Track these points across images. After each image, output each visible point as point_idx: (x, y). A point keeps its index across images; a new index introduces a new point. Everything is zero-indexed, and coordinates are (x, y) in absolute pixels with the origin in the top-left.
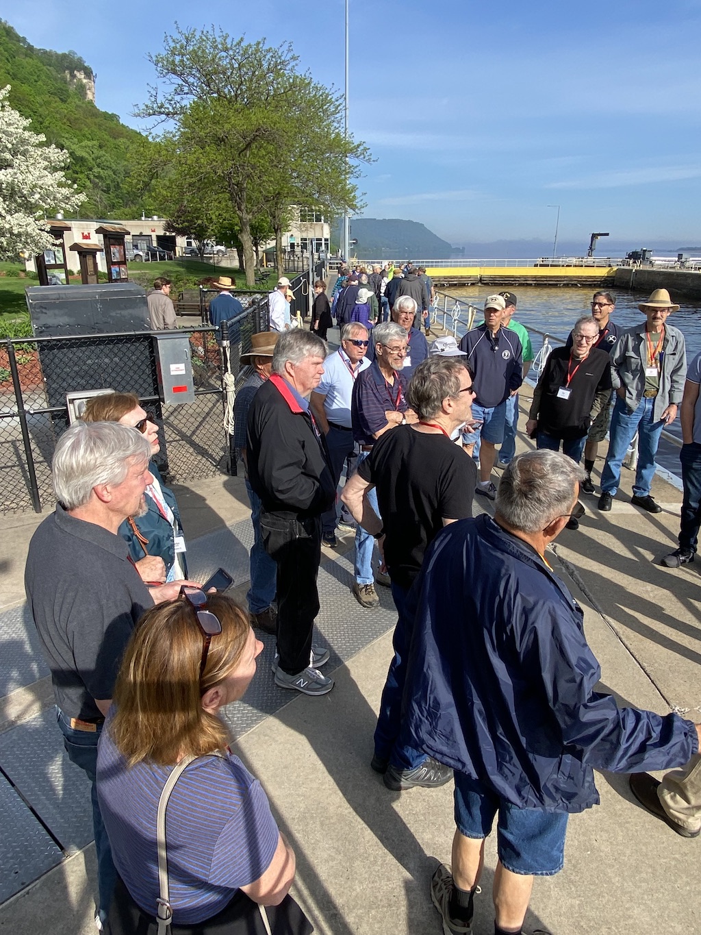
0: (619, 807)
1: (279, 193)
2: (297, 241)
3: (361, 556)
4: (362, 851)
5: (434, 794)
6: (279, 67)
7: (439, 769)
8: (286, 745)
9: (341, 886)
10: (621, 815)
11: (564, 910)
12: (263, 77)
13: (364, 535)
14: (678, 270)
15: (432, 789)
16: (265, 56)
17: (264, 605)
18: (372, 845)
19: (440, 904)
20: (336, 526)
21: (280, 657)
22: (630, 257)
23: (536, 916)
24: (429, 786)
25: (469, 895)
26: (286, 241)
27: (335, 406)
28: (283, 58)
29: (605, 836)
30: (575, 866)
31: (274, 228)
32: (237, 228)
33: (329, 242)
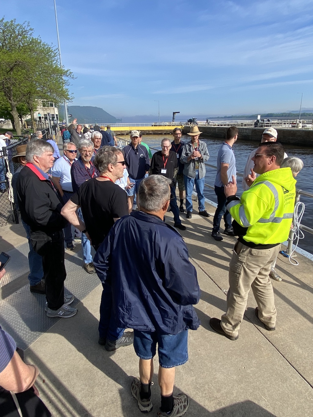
0: (207, 335)
1: (30, 92)
2: (42, 116)
3: (85, 250)
4: (97, 382)
5: (129, 348)
6: (24, 33)
7: (130, 337)
8: (55, 343)
9: (88, 400)
10: (208, 337)
11: (189, 383)
12: (17, 37)
13: (85, 240)
14: (207, 126)
15: (128, 346)
16: (16, 27)
17: (38, 280)
18: (102, 378)
19: (136, 395)
20: (72, 240)
21: (49, 303)
22: (189, 121)
23: (178, 389)
24: (126, 345)
25: (148, 386)
26: (36, 115)
27: (64, 182)
28: (25, 29)
29: (202, 347)
30: (192, 363)
31: (29, 109)
32: (9, 109)
33: (58, 116)
